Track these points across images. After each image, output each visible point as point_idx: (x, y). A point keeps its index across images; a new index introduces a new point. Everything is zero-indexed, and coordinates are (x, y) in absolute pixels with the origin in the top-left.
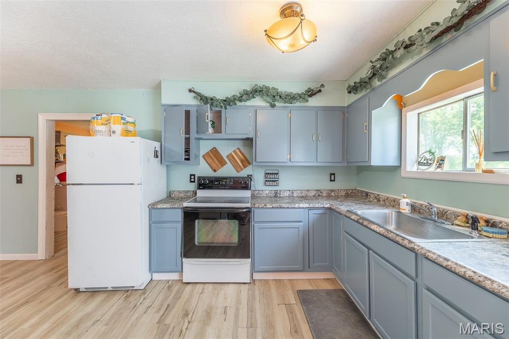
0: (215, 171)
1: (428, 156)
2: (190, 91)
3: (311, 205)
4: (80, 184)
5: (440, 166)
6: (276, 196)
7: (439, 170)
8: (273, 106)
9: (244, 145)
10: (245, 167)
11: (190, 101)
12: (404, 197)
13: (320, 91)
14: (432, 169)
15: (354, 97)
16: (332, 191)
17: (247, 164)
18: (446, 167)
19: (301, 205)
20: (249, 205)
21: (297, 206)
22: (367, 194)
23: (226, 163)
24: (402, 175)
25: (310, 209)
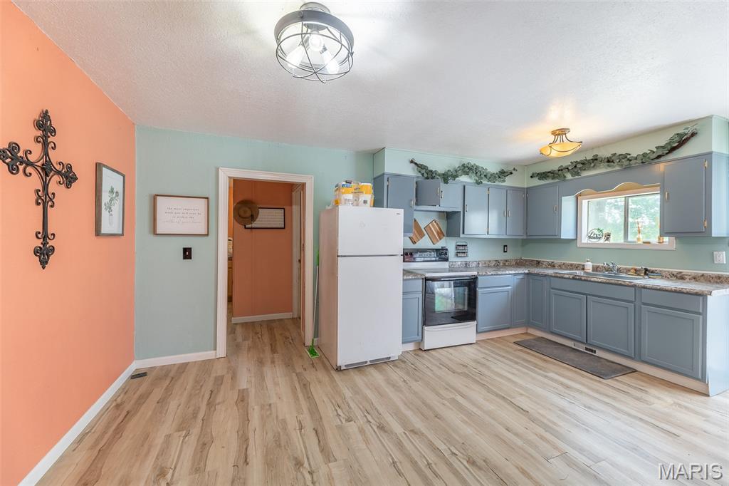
0: (414, 243)
1: (596, 232)
2: (412, 162)
3: (517, 272)
4: (345, 256)
5: (607, 239)
6: (466, 266)
7: (607, 242)
8: (478, 183)
9: (439, 218)
10: (440, 239)
11: (410, 171)
12: (588, 261)
13: (511, 173)
14: (602, 241)
15: (537, 182)
16: (506, 261)
17: (442, 236)
18: (612, 240)
19: (511, 272)
20: (475, 273)
21: (507, 272)
22: (538, 262)
23: (424, 235)
24: (578, 245)
25: (515, 274)
